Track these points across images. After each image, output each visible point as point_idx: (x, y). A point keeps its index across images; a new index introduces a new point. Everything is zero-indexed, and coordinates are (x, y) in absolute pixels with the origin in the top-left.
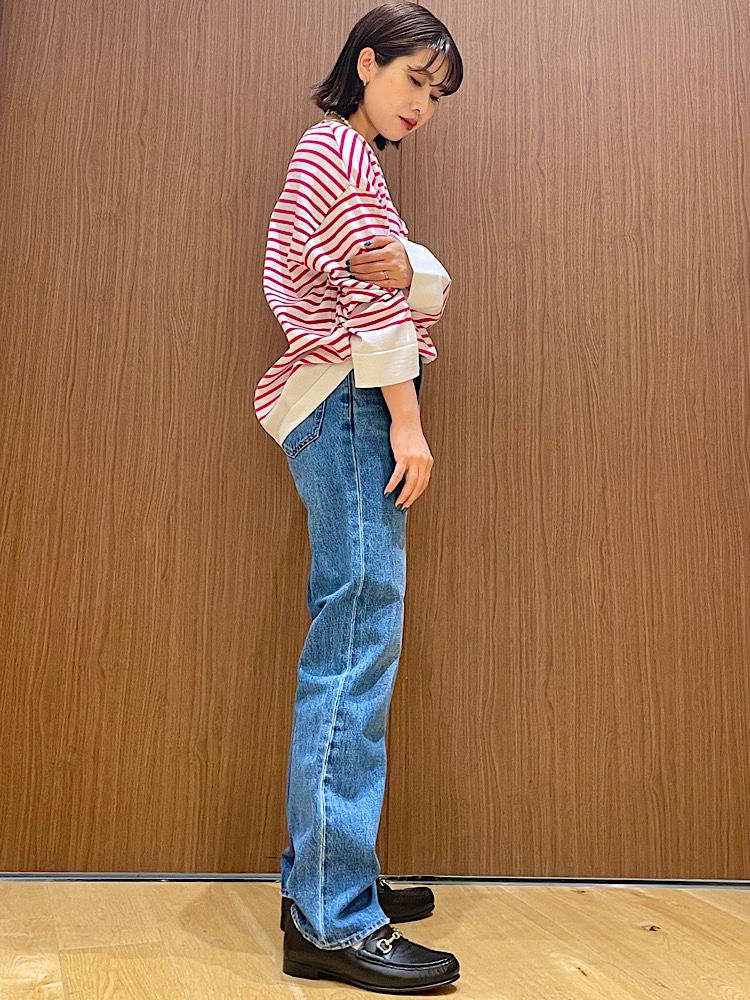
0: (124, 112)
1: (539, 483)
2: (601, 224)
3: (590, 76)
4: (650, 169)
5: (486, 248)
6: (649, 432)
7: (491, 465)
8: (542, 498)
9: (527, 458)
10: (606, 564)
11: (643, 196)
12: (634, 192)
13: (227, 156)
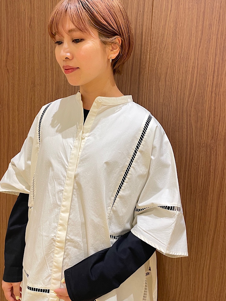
1: (207, 282)
5: (187, 145)
7: (180, 268)
13: (47, 80)
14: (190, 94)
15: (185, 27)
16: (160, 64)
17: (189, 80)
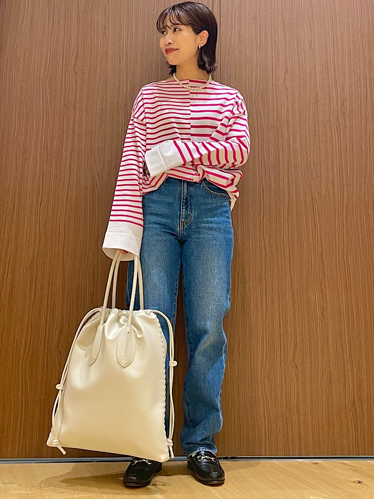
0: (66, 57)
1: (288, 250)
2: (317, 115)
3: (311, 39)
4: (343, 87)
6: (345, 224)
7: (263, 242)
8: (290, 258)
9: (282, 237)
10: (324, 292)
11: (339, 100)
12: (335, 99)
13: (121, 80)
14: (256, 87)
15: (247, 37)
16: (229, 65)
17: (255, 76)
